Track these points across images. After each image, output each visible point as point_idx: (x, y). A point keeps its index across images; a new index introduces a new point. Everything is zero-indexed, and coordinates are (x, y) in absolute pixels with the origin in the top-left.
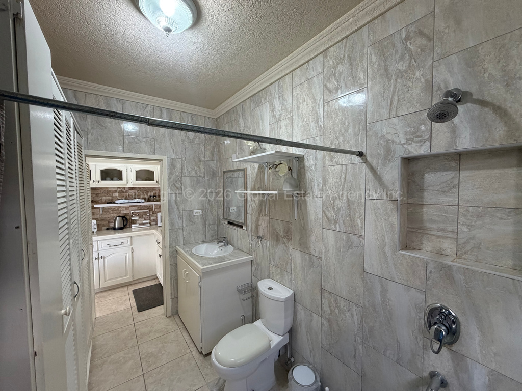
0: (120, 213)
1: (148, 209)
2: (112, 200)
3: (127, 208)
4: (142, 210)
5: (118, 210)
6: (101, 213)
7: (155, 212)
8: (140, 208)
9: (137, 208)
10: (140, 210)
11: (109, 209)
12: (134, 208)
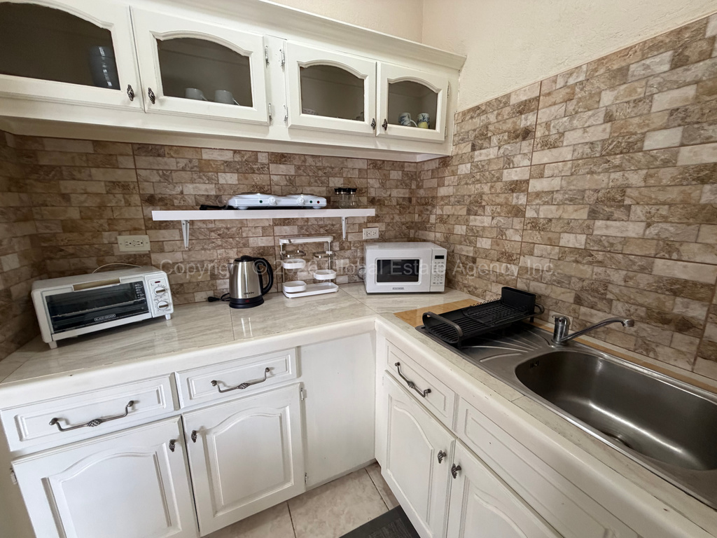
0: (246, 245)
1: (328, 233)
2: (217, 197)
3: (267, 230)
4: (309, 235)
5: (239, 234)
6: (186, 243)
7: (346, 245)
8: (306, 228)
9: (294, 229)
10: (305, 236)
11: (211, 230)
12: (287, 230)
